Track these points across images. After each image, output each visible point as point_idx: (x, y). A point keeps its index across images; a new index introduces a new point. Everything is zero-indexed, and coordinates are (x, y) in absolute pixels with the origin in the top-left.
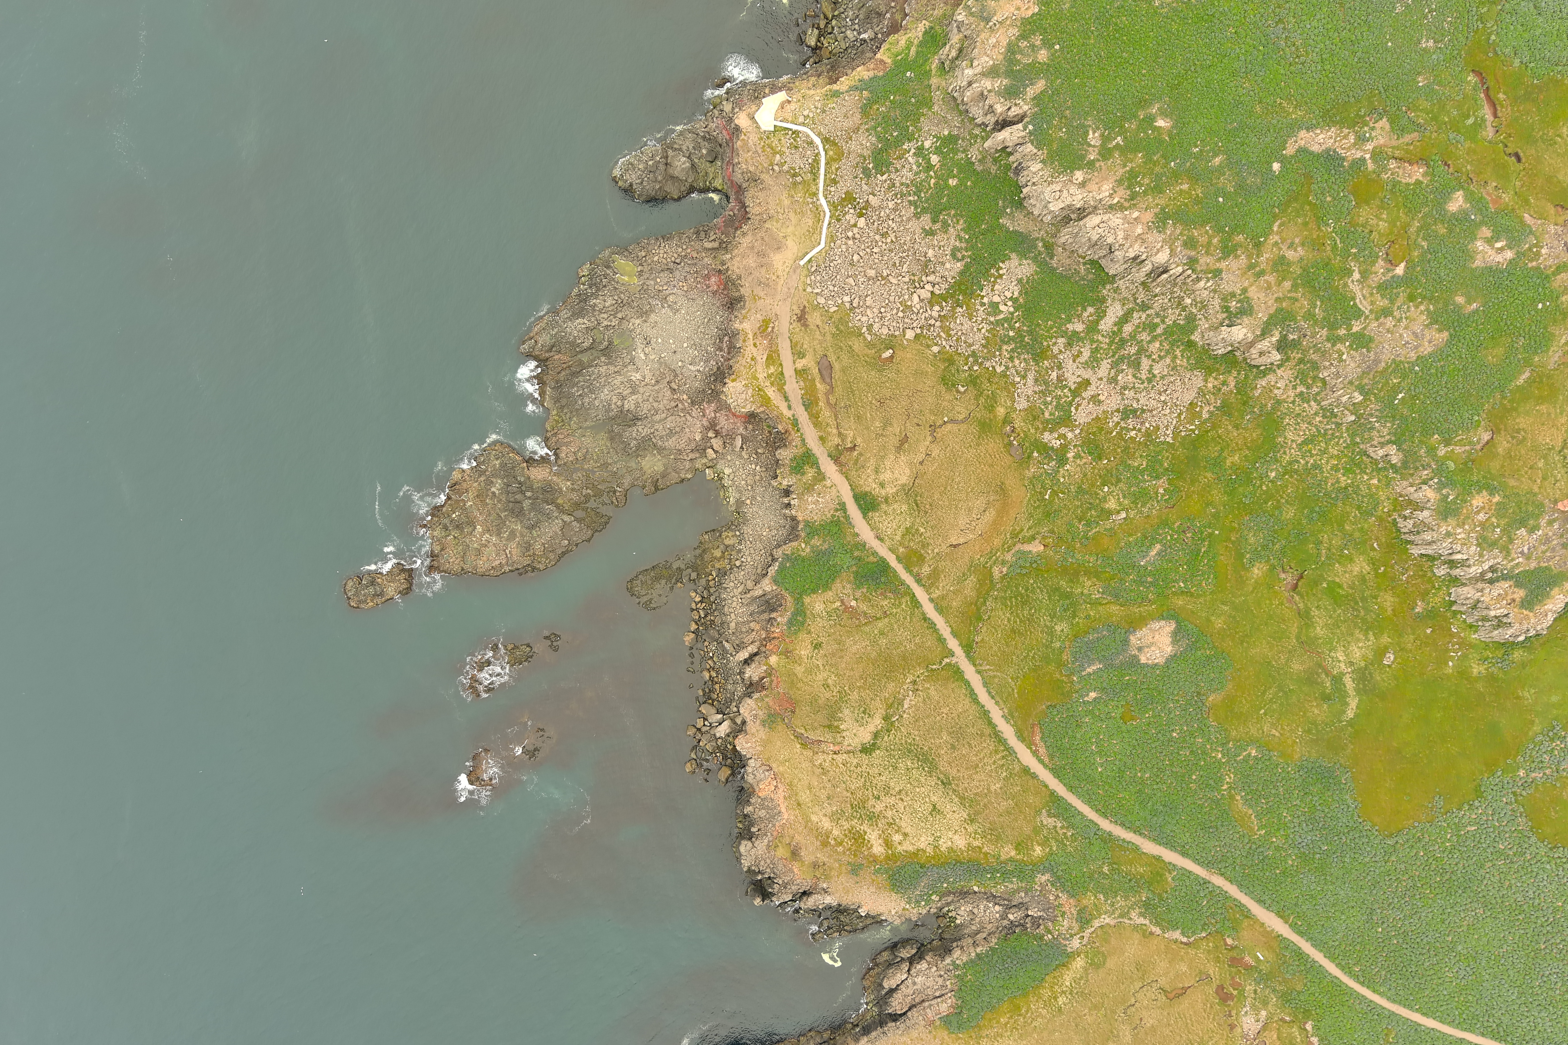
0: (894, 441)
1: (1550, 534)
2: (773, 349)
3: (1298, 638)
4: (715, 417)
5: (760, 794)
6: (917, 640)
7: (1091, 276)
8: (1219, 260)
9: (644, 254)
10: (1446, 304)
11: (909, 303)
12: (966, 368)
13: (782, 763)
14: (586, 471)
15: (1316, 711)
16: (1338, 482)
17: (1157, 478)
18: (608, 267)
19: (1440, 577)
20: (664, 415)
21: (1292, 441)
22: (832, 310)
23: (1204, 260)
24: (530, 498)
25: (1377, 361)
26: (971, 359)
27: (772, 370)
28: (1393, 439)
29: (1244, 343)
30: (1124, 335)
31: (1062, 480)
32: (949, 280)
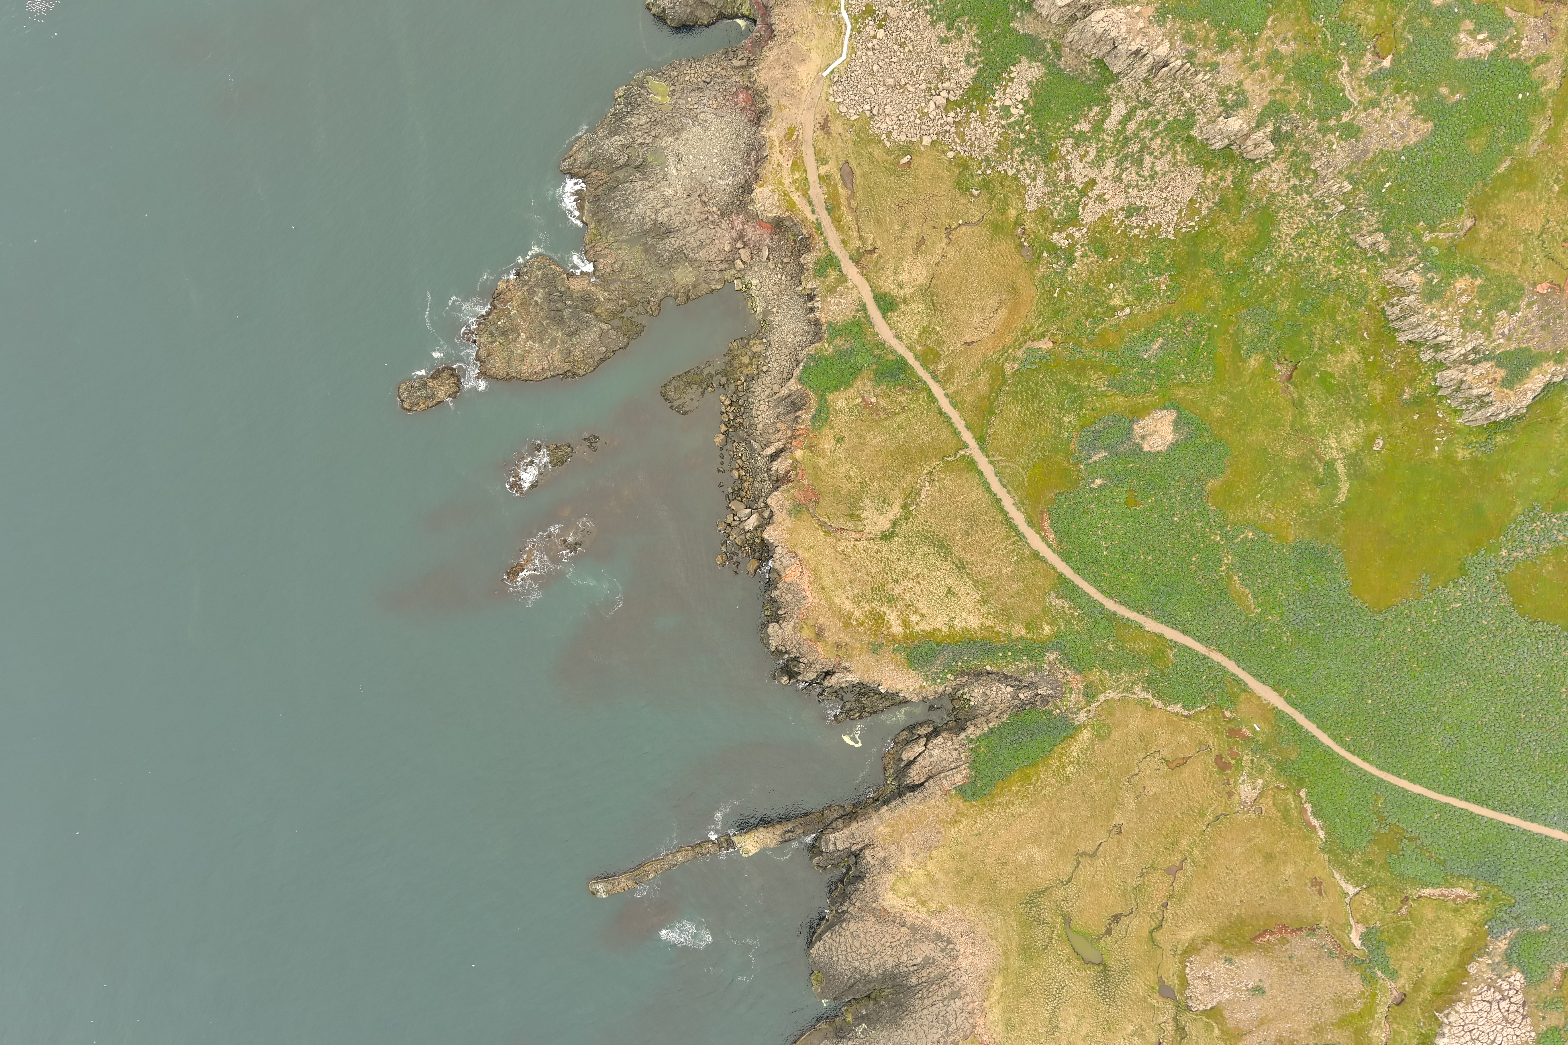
0: (911, 244)
1: (1530, 315)
2: (798, 156)
3: (1292, 426)
4: (743, 229)
5: (787, 580)
6: (933, 433)
7: (1096, 76)
8: (1216, 53)
9: (676, 74)
10: (1431, 95)
11: (926, 110)
12: (980, 172)
13: (807, 550)
14: (622, 282)
15: (1309, 495)
16: (1329, 273)
17: (1160, 274)
18: (643, 87)
19: (1426, 363)
20: (695, 228)
21: (1287, 235)
22: (854, 118)
23: (1203, 54)
24: (569, 307)
25: (1365, 151)
26: (984, 164)
27: (797, 175)
28: (1381, 227)
29: (1240, 134)
30: (1128, 133)
31: (1070, 279)
32: (963, 86)
